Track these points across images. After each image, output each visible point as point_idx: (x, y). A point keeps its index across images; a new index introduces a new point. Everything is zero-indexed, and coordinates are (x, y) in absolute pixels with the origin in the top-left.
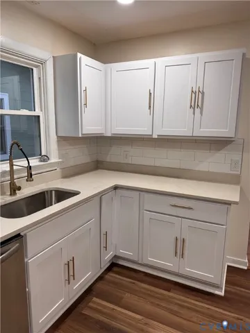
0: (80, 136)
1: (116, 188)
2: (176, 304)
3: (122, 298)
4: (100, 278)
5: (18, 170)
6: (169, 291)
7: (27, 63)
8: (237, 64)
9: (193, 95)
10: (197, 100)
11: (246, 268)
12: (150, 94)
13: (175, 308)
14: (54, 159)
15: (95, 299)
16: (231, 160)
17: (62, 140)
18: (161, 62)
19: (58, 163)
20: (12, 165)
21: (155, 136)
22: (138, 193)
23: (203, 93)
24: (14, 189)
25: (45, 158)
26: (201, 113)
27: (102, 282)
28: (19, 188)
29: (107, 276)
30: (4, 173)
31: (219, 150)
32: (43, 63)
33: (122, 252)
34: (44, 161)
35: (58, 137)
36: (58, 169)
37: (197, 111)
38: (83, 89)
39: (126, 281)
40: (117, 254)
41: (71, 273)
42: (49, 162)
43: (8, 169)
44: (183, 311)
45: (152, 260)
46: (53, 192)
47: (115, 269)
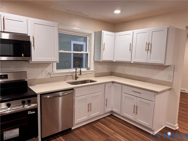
0: (101, 61)
1: (113, 82)
2: (130, 132)
3: (109, 125)
5: (78, 72)
7: (85, 35)
9: (147, 45)
10: (149, 47)
14: (92, 69)
15: (99, 123)
16: (168, 75)
17: (96, 63)
18: (136, 31)
19: (93, 71)
20: (76, 70)
21: (132, 62)
22: (121, 85)
23: (151, 45)
24: (76, 78)
25: (88, 69)
26: (151, 53)
27: (104, 119)
28: (78, 78)
29: (107, 118)
30: (73, 72)
32: (91, 35)
33: (115, 110)
34: (88, 70)
35: (94, 61)
36: (93, 74)
37: (149, 52)
39: (113, 121)
40: (113, 110)
41: (90, 109)
42: (90, 70)
43: (75, 71)
45: (125, 114)
46: (89, 81)
47: (112, 116)
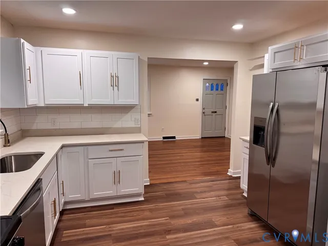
0: (26, 106)
1: (62, 147)
4: (59, 221)
6: (113, 209)
8: (136, 62)
9: (112, 78)
10: (115, 81)
11: (149, 184)
12: (80, 74)
13: (123, 215)
15: (64, 232)
16: (135, 119)
21: (86, 105)
22: (83, 147)
23: (118, 77)
26: (118, 90)
27: (61, 222)
29: (64, 218)
31: (127, 113)
33: (72, 197)
37: (116, 88)
38: (27, 67)
39: (80, 215)
40: (67, 200)
44: (127, 214)
45: (97, 194)
